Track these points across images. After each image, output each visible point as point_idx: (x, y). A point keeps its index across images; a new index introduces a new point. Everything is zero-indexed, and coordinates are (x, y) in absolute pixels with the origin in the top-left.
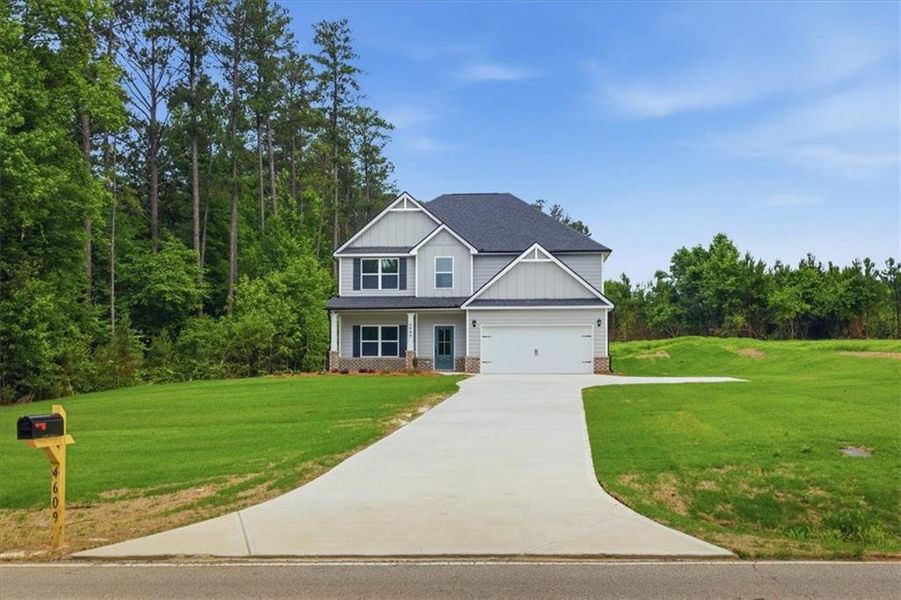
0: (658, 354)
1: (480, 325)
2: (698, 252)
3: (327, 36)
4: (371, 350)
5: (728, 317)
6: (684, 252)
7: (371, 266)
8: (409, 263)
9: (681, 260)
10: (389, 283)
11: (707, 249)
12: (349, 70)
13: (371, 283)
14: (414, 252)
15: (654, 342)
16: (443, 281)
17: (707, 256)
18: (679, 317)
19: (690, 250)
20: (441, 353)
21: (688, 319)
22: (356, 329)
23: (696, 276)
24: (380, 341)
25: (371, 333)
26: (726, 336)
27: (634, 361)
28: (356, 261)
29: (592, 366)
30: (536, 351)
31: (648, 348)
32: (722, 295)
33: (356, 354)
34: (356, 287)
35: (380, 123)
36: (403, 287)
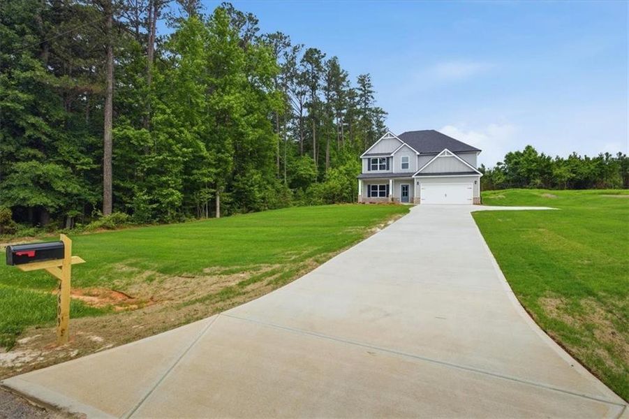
0: (500, 196)
1: (421, 184)
2: (518, 153)
3: (362, 80)
4: (375, 194)
5: (532, 180)
6: (511, 154)
7: (375, 161)
8: (390, 159)
9: (509, 157)
10: (382, 167)
11: (522, 152)
12: (371, 92)
13: (375, 168)
14: (392, 155)
15: (497, 191)
16: (405, 166)
17: (522, 155)
18: (508, 181)
19: (513, 153)
20: (404, 195)
21: (512, 182)
22: (369, 186)
23: (516, 163)
24: (378, 191)
25: (375, 188)
26: (531, 188)
27: (488, 199)
28: (369, 159)
29: (472, 202)
30: (446, 195)
31: (495, 194)
32: (530, 171)
33: (369, 196)
34: (369, 170)
35: (383, 113)
36: (388, 169)
